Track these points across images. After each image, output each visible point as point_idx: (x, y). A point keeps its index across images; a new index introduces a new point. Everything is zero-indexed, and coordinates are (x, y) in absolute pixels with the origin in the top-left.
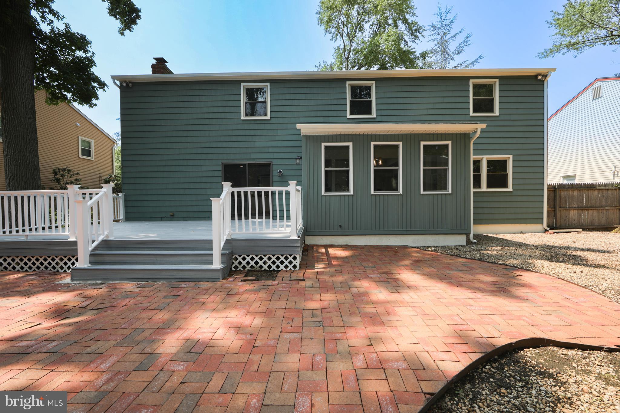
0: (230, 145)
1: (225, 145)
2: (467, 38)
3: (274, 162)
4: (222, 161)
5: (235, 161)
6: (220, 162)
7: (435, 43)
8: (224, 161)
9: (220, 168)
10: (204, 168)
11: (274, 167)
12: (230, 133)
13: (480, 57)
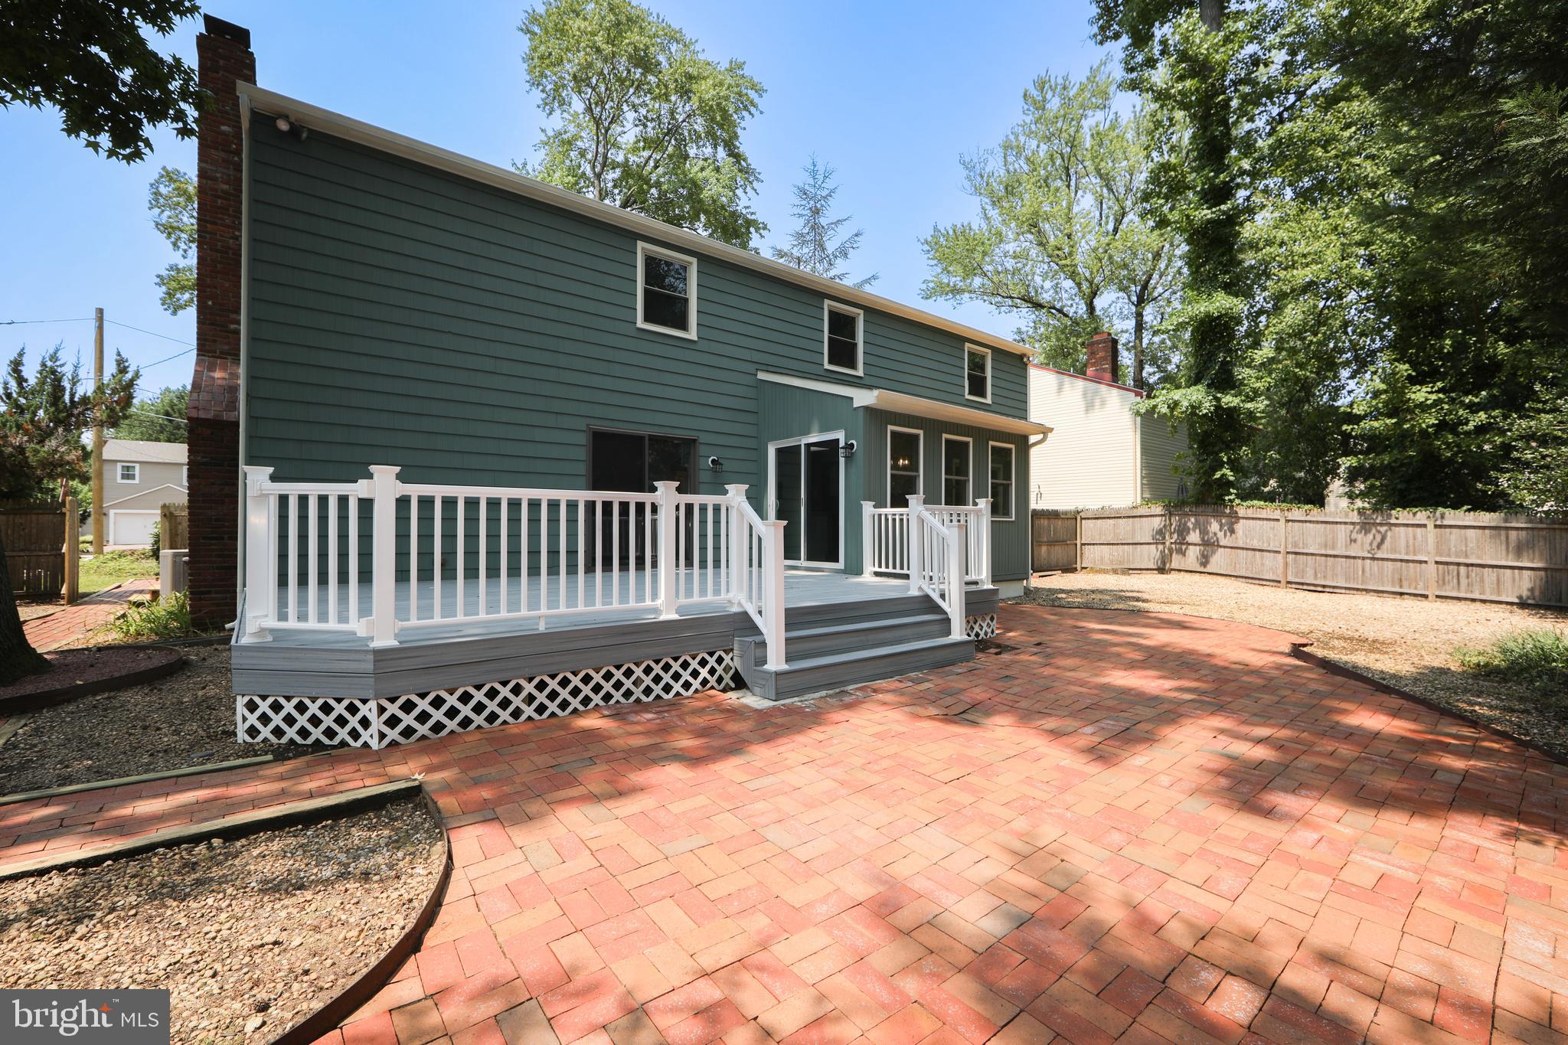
0: (609, 383)
1: (596, 381)
2: (856, 235)
3: (703, 438)
4: (589, 421)
5: (621, 425)
6: (581, 424)
7: (802, 221)
8: (592, 421)
9: (583, 439)
10: (539, 435)
11: (702, 450)
12: (609, 354)
13: (874, 277)
